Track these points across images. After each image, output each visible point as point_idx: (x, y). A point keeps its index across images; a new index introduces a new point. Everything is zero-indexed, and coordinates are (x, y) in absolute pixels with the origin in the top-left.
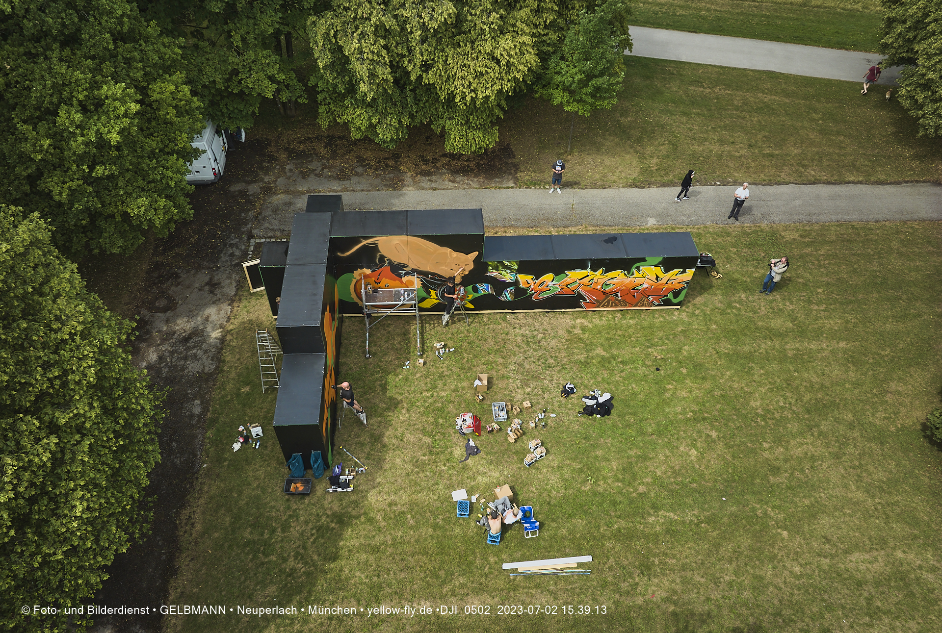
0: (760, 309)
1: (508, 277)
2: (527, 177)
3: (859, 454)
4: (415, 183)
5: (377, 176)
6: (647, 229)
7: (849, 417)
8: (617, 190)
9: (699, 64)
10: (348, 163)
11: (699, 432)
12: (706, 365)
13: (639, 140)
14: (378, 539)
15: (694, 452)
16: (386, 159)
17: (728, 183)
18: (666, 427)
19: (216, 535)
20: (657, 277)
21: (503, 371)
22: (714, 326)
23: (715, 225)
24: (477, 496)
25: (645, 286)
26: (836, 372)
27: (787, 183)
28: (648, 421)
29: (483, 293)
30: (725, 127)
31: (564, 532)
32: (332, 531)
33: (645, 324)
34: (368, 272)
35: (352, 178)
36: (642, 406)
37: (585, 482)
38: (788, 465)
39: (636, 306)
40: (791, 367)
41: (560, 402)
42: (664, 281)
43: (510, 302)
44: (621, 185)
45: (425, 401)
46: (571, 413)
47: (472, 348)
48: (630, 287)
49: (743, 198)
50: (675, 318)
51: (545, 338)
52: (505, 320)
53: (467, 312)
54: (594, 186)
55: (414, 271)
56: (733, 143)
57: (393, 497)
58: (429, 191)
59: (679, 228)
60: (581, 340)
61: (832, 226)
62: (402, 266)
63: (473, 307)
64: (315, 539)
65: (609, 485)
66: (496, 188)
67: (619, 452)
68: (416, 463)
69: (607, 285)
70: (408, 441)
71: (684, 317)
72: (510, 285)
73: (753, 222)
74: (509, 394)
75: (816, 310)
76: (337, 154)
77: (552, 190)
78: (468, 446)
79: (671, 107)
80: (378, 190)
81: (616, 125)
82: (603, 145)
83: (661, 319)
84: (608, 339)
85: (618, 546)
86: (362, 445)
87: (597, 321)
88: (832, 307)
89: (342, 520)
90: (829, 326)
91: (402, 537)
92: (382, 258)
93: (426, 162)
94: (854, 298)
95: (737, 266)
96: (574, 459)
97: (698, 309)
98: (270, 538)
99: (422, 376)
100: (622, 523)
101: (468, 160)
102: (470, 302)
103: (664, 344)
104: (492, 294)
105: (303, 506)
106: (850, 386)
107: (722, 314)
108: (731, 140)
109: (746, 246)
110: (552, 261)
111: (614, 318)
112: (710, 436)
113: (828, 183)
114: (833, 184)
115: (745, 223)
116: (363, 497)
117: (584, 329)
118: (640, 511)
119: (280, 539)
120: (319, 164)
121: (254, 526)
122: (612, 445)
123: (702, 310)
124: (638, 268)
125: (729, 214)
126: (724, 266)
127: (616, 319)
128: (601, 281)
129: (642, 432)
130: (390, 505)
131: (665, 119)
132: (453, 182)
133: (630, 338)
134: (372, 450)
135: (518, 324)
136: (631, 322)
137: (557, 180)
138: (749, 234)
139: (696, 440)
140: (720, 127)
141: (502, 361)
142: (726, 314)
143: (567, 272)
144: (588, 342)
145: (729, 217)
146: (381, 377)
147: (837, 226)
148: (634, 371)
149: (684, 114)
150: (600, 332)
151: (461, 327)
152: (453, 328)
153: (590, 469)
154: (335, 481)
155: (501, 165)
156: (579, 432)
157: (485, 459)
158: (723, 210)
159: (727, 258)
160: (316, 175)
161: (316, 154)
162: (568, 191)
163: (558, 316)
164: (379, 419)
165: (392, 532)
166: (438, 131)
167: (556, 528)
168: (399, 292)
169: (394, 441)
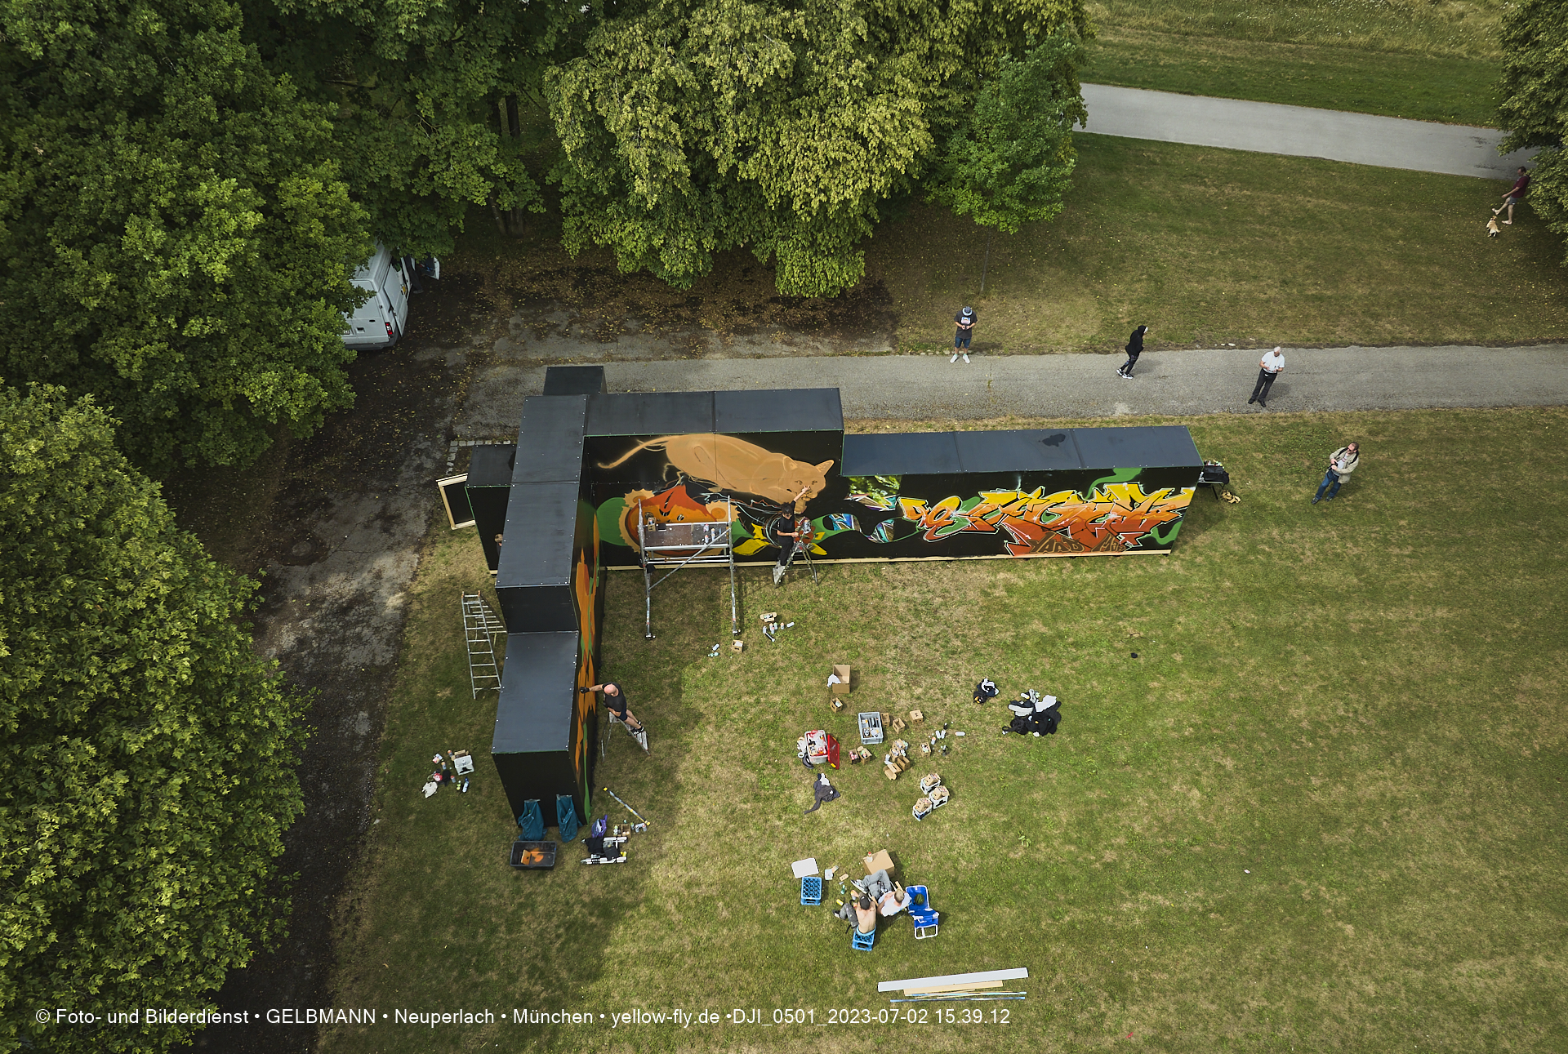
0: (1303, 554)
1: (883, 503)
2: (913, 336)
3: (1471, 795)
4: (726, 346)
5: (662, 335)
6: (1115, 422)
7: (1454, 733)
8: (1063, 357)
9: (1197, 147)
10: (613, 313)
11: (1204, 759)
12: (1215, 648)
13: (1099, 274)
14: (669, 943)
15: (1196, 793)
16: (676, 306)
17: (1248, 344)
18: (1149, 752)
19: (397, 937)
20: (1133, 502)
21: (876, 660)
22: (1228, 584)
23: (1228, 415)
24: (835, 869)
25: (1112, 516)
26: (1432, 659)
27: (1346, 345)
28: (1120, 742)
29: (841, 529)
30: (1242, 251)
31: (980, 929)
32: (592, 930)
33: (1113, 579)
34: (649, 494)
35: (620, 339)
36: (1108, 717)
37: (1014, 844)
38: (1353, 815)
39: (1096, 550)
40: (1356, 651)
41: (972, 711)
42: (1144, 508)
43: (886, 544)
44: (1070, 349)
45: (746, 711)
46: (991, 729)
47: (823, 622)
48: (1088, 518)
49: (1272, 369)
50: (1161, 570)
51: (946, 605)
52: (877, 574)
53: (814, 562)
54: (1025, 350)
55: (726, 493)
56: (1255, 277)
57: (693, 873)
58: (749, 360)
59: (1167, 420)
60: (1005, 608)
61: (1422, 415)
62: (707, 485)
63: (824, 553)
64: (563, 944)
65: (1054, 849)
66: (860, 354)
67: (1070, 795)
68: (731, 814)
69: (1048, 515)
70: (718, 779)
71: (1177, 568)
72: (886, 515)
73: (1291, 409)
74: (886, 700)
75: (1397, 556)
76: (594, 298)
77: (955, 357)
78: (817, 786)
79: (1153, 218)
80: (664, 359)
81: (1060, 248)
82: (1038, 281)
83: (1140, 572)
84: (1050, 606)
85: (1071, 952)
86: (641, 785)
87: (1031, 576)
88: (1424, 550)
89: (609, 911)
90: (1418, 582)
91: (709, 939)
92: (673, 471)
93: (743, 311)
94: (1459, 536)
95: (1265, 482)
96: (996, 807)
97: (1201, 554)
98: (488, 943)
99: (740, 669)
100: (1078, 914)
101: (814, 308)
102: (821, 544)
103: (1144, 614)
104: (856, 532)
105: (542, 888)
106: (1455, 682)
107: (1240, 562)
108: (1253, 273)
109: (1279, 449)
110: (957, 474)
111: (1060, 570)
112: (1224, 767)
113: (1414, 343)
114: (1422, 345)
115: (1278, 411)
116: (642, 872)
117: (1010, 589)
118: (1107, 892)
119: (504, 943)
120: (565, 316)
121: (460, 922)
122: (1059, 783)
123: (1207, 557)
124: (1100, 487)
125: (1249, 396)
126: (1243, 483)
127: (1064, 571)
128: (1039, 509)
129: (1108, 761)
130: (689, 885)
131: (1141, 237)
132: (790, 344)
133: (1087, 603)
134: (657, 793)
135: (901, 581)
136: (1089, 576)
137: (964, 340)
138: (1284, 429)
139: (1199, 774)
140: (1233, 251)
141: (873, 643)
142: (1247, 562)
143: (982, 494)
144: (1017, 611)
145: (1251, 402)
146: (672, 671)
147: (1430, 415)
148: (1095, 658)
149: (1173, 229)
150: (1037, 595)
151: (805, 586)
152: (792, 589)
153: (1023, 823)
154: (595, 846)
155: (869, 315)
156: (1004, 762)
157: (847, 807)
158: (1241, 390)
159: (1247, 470)
160: (559, 334)
161: (560, 300)
162: (981, 358)
163: (967, 567)
164: (670, 741)
165: (693, 931)
166: (764, 259)
167: (966, 921)
168: (701, 528)
169: (694, 778)
